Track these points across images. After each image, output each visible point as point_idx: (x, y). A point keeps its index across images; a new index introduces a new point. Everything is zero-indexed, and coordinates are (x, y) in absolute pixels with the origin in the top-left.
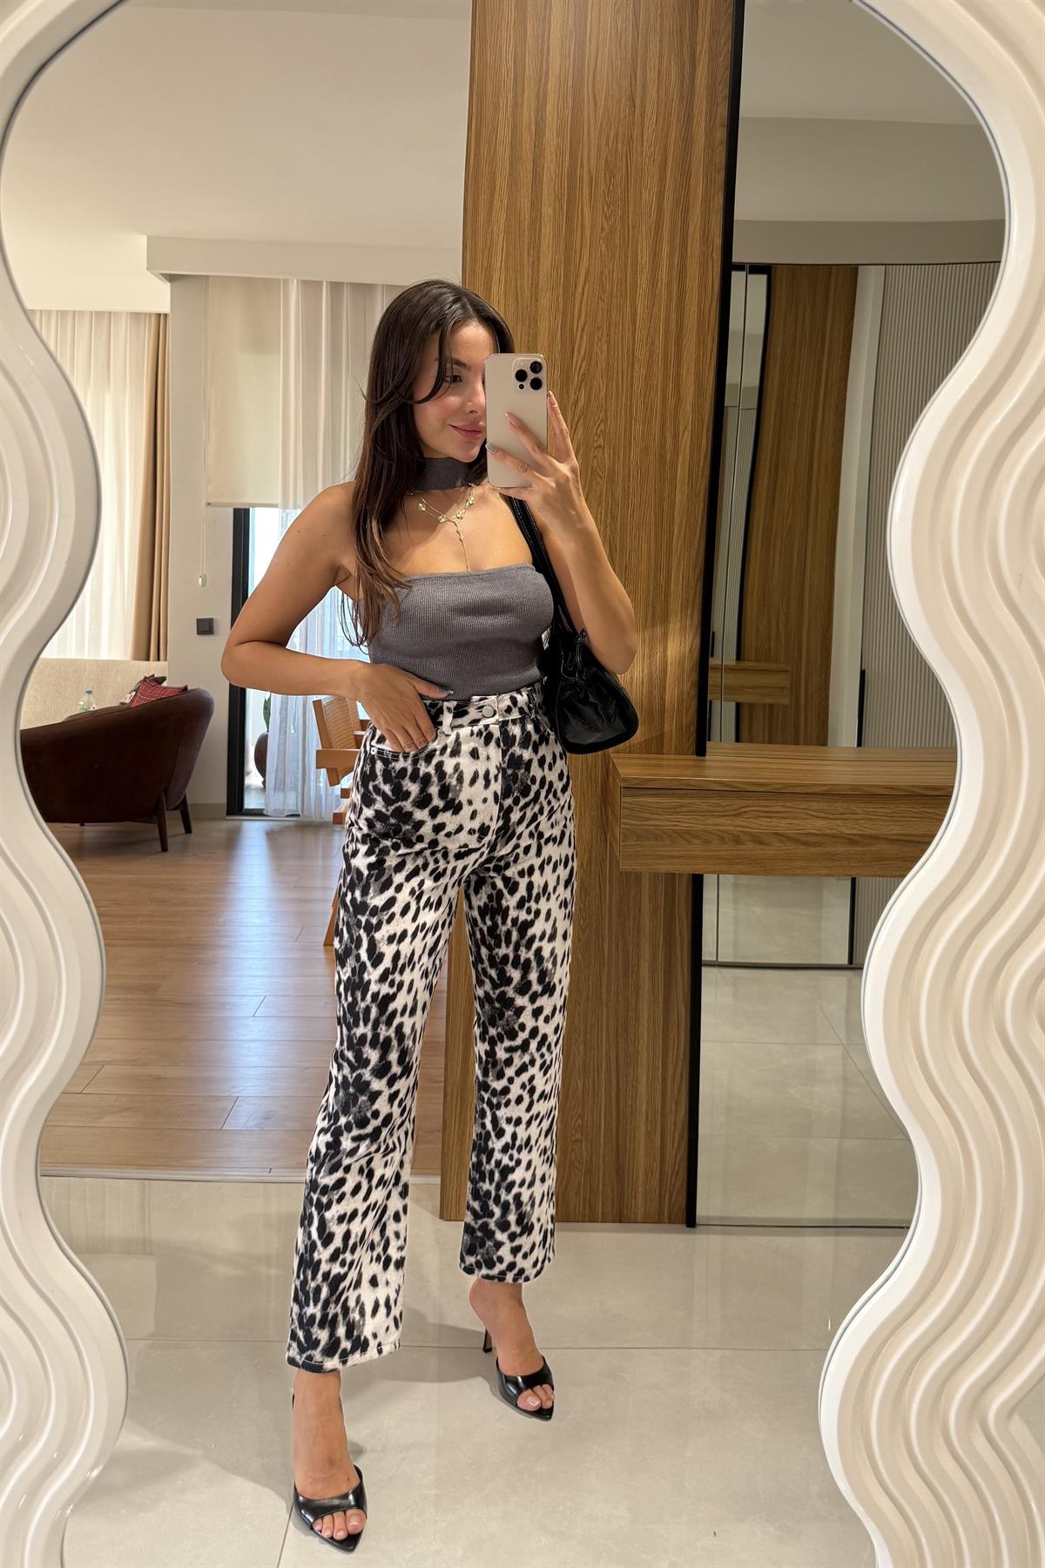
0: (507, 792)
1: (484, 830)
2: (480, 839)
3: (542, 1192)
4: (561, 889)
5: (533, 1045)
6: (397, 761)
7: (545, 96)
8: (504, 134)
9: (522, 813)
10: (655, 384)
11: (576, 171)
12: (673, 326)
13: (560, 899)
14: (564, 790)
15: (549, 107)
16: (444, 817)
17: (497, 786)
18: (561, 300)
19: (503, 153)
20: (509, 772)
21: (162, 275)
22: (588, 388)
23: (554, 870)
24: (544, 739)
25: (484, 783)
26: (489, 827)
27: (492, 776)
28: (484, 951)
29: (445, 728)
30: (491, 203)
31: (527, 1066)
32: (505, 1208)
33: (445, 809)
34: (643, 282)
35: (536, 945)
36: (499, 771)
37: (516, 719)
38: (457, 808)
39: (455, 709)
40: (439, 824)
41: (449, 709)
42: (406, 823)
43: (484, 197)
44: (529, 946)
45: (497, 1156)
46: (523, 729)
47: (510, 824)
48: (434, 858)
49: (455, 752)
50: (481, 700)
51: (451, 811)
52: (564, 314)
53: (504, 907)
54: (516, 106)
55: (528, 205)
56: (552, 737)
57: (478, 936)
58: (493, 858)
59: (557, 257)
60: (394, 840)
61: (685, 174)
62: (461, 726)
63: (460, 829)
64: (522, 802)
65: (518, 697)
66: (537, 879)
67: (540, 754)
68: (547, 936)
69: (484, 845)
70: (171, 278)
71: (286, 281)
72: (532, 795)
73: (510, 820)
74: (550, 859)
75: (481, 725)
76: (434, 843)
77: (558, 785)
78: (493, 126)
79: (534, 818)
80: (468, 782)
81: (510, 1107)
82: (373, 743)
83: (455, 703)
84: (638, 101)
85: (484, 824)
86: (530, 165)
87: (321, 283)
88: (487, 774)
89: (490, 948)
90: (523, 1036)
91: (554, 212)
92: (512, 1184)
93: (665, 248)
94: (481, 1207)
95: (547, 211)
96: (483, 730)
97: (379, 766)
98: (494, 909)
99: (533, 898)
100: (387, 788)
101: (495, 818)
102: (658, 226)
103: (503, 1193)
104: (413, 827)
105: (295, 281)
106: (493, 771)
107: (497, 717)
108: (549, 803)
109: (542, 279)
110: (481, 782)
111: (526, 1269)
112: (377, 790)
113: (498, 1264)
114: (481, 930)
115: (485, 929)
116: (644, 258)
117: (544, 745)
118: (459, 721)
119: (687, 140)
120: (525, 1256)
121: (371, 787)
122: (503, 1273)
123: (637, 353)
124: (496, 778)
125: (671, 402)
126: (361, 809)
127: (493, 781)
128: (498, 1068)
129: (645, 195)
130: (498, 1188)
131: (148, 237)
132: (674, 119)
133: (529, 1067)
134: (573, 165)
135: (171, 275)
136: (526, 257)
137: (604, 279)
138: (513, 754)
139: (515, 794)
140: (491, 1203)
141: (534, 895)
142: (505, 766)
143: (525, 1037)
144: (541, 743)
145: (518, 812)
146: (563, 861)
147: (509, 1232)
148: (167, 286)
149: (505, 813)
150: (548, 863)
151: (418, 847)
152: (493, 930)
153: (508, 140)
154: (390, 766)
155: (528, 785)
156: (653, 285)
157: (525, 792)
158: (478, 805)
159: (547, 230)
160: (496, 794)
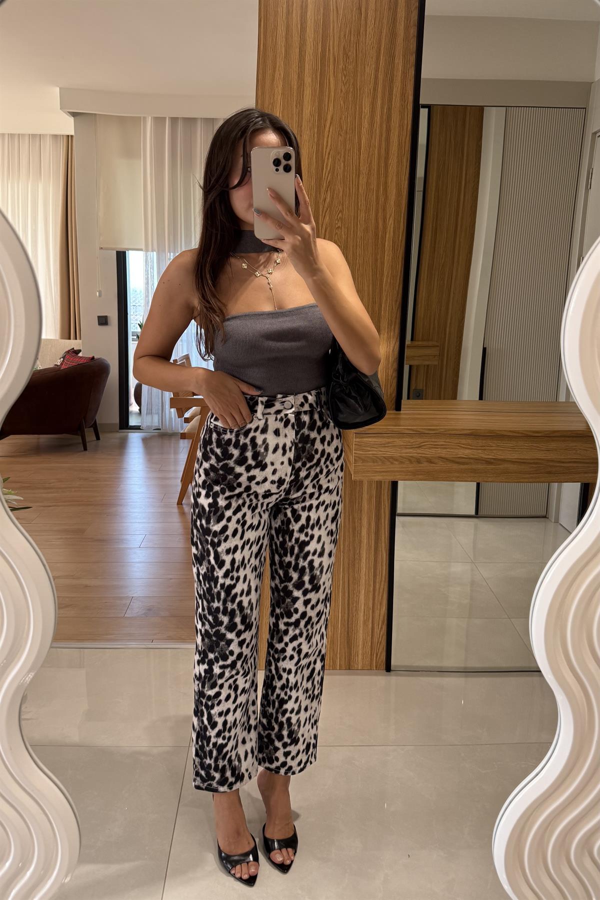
0: (297, 458)
1: (281, 482)
2: (278, 487)
3: (305, 718)
4: (329, 523)
5: (303, 623)
6: (226, 434)
7: (307, 6)
8: (281, 31)
9: (308, 472)
10: (372, 188)
11: (325, 55)
12: (383, 151)
13: (328, 529)
14: (338, 459)
15: (309, 13)
16: (255, 472)
17: (291, 455)
18: (316, 135)
19: (281, 42)
20: (300, 445)
21: (68, 112)
22: (332, 191)
23: (326, 510)
24: (326, 425)
25: (282, 452)
26: (284, 480)
27: (287, 448)
28: (277, 558)
29: (259, 414)
30: (273, 76)
31: (297, 637)
32: (281, 725)
33: (255, 467)
34: (366, 124)
35: (310, 558)
36: (293, 445)
37: (307, 411)
38: (263, 467)
39: (266, 402)
40: (251, 476)
41: (262, 402)
42: (230, 474)
43: (269, 72)
44: (305, 558)
45: (278, 691)
46: (311, 418)
47: (300, 478)
48: (249, 498)
49: (264, 430)
50: (283, 397)
51: (259, 469)
52: (318, 145)
53: (291, 529)
54: (289, 13)
55: (296, 77)
56: (332, 424)
57: (274, 547)
58: (288, 499)
59: (314, 108)
60: (222, 486)
61: (391, 57)
62: (269, 414)
63: (265, 480)
64: (308, 465)
65: (310, 397)
66: (313, 515)
67: (322, 435)
68: (318, 553)
69: (281, 491)
70: (74, 115)
71: (145, 118)
72: (315, 461)
73: (299, 476)
74: (324, 502)
75: (282, 415)
76: (248, 488)
77: (334, 456)
78: (275, 26)
79: (316, 476)
80: (272, 451)
81: (285, 662)
82: (212, 420)
83: (266, 398)
84: (363, 10)
85: (281, 478)
86: (297, 50)
87: (165, 118)
88: (284, 446)
89: (280, 556)
90: (296, 617)
91: (312, 81)
92: (286, 711)
93: (379, 102)
94: (268, 723)
95: (308, 80)
96: (284, 417)
97: (214, 436)
98: (285, 530)
99: (310, 526)
100: (218, 451)
101: (289, 475)
102: (375, 89)
103: (280, 716)
104: (235, 477)
105: (150, 117)
106: (289, 445)
107: (293, 409)
108: (327, 467)
109: (304, 123)
110: (280, 451)
111: (293, 766)
112: (212, 451)
113: (275, 762)
114: (276, 544)
115: (278, 543)
116: (366, 109)
117: (325, 429)
118: (268, 410)
119: (393, 34)
120: (293, 758)
121: (208, 449)
122: (278, 768)
123: (361, 169)
124: (290, 449)
125: (382, 199)
126: (202, 463)
127: (288, 451)
128: (280, 635)
129: (367, 69)
130: (277, 712)
131: (60, 88)
132: (385, 21)
133: (299, 637)
134: (324, 51)
135: (73, 112)
136: (295, 108)
137: (342, 123)
138: (303, 434)
139: (304, 460)
140: (273, 721)
141: (311, 524)
142: (297, 441)
143: (297, 618)
144: (323, 428)
145: (305, 471)
146: (332, 504)
147: (283, 742)
148: (72, 119)
149: (296, 472)
150: (322, 505)
151: (237, 491)
152: (283, 543)
153: (284, 34)
154: (221, 437)
155: (312, 454)
156: (371, 126)
157: (311, 458)
158: (277, 466)
159: (308, 92)
160: (290, 460)
